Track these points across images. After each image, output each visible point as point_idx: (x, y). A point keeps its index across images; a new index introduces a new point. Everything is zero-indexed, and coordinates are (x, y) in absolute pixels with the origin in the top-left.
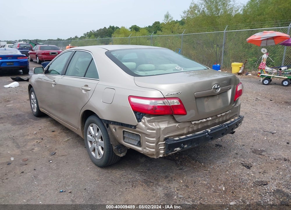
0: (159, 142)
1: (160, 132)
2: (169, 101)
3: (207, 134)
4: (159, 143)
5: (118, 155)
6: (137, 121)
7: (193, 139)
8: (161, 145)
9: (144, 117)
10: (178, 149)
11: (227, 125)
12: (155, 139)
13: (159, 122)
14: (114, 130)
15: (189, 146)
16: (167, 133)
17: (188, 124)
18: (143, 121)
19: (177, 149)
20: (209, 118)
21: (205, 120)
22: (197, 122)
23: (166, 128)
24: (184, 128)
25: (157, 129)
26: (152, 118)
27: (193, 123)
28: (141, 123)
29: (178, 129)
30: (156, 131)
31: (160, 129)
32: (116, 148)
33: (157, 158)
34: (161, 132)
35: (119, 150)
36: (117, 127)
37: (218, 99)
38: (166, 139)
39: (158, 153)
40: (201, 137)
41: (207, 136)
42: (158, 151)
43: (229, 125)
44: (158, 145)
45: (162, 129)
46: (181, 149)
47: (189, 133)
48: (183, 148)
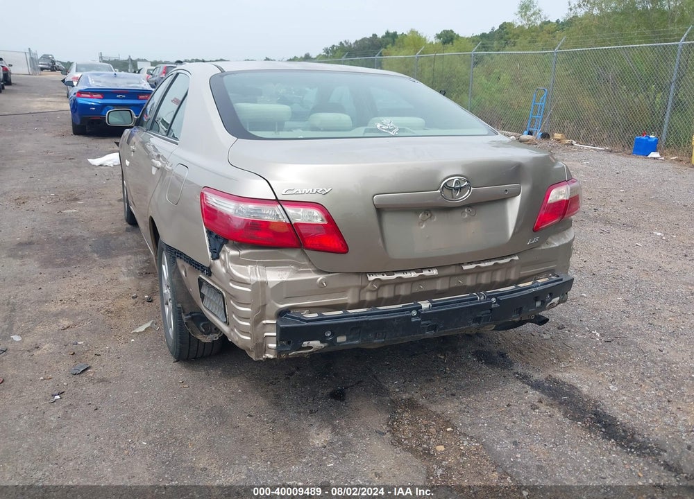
0: (262, 317)
1: (264, 293)
2: (291, 211)
3: (414, 313)
4: (264, 322)
5: (199, 337)
6: (210, 257)
7: (362, 321)
8: (269, 327)
9: (226, 248)
10: (316, 344)
11: (496, 296)
12: (250, 310)
13: (266, 265)
14: (184, 273)
15: (352, 340)
16: (285, 296)
17: (356, 281)
18: (222, 256)
19: (311, 342)
20: (429, 269)
21: (414, 275)
22: (385, 277)
23: (282, 283)
24: (343, 290)
25: (254, 284)
26: (243, 252)
27: (371, 278)
28: (218, 262)
29: (321, 290)
30: (252, 289)
31: (264, 284)
32: (188, 319)
33: (257, 359)
34: (268, 294)
35: (201, 324)
36: (187, 266)
37: (466, 220)
38: (281, 314)
39: (261, 348)
40: (394, 319)
41: (413, 320)
42: (260, 341)
43: (501, 298)
44: (260, 325)
45: (271, 286)
46: (326, 344)
47: (360, 305)
48: (333, 342)
